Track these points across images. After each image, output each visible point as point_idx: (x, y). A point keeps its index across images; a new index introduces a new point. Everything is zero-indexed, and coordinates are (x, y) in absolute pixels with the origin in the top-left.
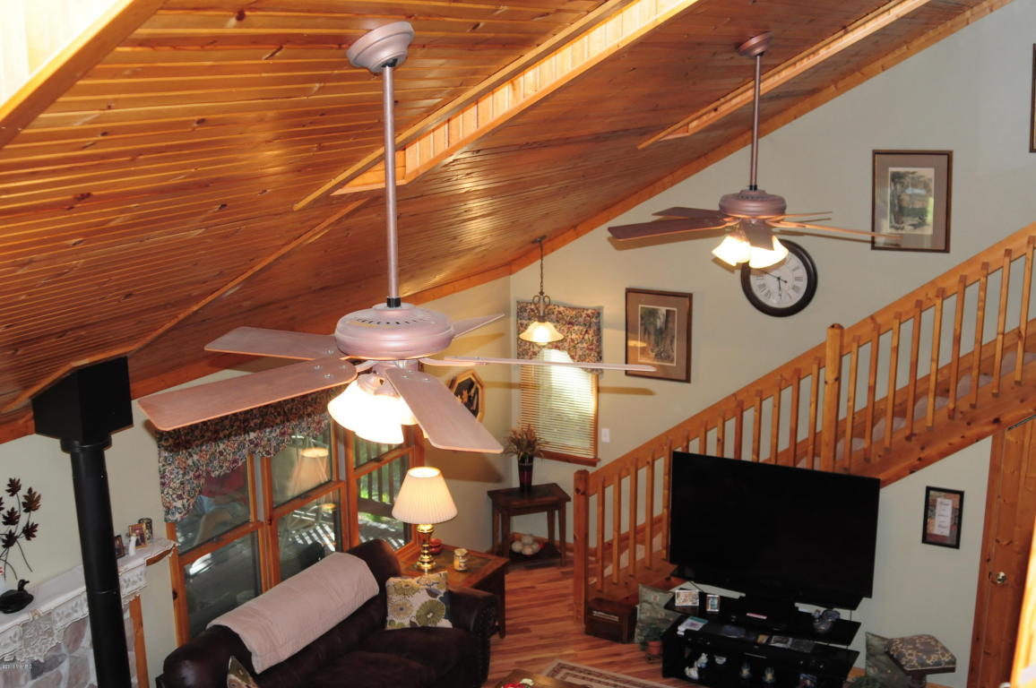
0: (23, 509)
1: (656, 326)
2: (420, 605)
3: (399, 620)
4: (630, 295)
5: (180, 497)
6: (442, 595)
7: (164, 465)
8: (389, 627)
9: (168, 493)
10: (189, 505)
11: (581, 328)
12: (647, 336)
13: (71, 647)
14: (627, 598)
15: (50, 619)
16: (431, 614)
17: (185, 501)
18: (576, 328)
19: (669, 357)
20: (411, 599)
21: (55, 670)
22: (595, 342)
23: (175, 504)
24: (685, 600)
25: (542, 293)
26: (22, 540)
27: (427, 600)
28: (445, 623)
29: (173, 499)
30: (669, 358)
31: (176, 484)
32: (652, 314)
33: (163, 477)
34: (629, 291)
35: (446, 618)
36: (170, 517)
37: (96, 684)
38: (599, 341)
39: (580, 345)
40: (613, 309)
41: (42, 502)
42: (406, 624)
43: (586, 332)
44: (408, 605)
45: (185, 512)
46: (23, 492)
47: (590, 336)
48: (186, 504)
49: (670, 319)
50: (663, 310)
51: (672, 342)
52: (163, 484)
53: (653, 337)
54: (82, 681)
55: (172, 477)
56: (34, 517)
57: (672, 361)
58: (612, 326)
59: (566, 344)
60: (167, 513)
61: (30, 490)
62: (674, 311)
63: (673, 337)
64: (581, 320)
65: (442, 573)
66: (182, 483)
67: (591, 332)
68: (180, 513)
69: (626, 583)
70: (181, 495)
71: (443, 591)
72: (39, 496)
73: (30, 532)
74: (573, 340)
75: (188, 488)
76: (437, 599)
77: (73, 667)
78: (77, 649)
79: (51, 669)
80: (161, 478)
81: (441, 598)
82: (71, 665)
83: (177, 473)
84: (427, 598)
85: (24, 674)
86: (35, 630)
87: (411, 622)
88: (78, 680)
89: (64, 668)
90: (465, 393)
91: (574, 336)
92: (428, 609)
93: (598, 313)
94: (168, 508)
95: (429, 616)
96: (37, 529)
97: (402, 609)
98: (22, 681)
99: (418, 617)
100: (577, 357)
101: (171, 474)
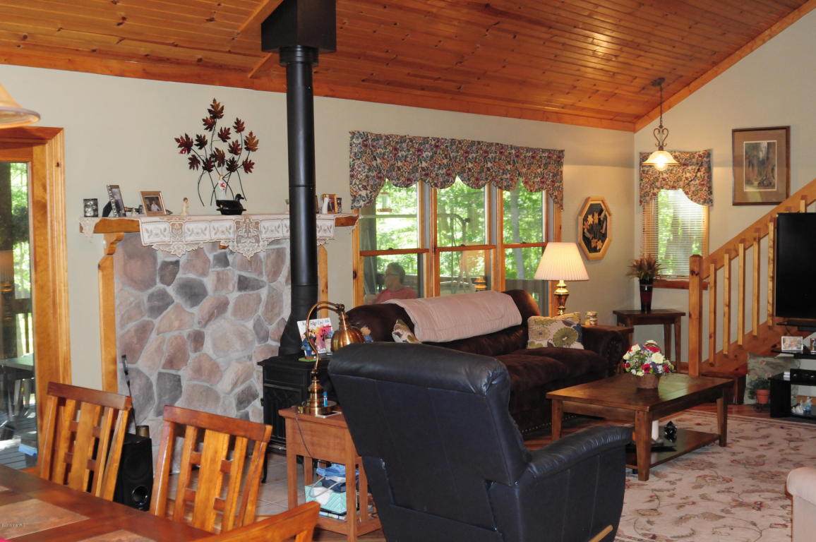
0: (244, 146)
1: (759, 158)
2: (556, 331)
3: (537, 342)
4: (736, 133)
5: (365, 188)
6: (575, 325)
7: (354, 160)
8: (529, 347)
9: (355, 184)
10: (371, 196)
11: (694, 167)
12: (751, 168)
13: (270, 277)
14: (737, 369)
15: (257, 228)
16: (566, 338)
17: (369, 192)
18: (690, 168)
19: (771, 183)
20: (549, 327)
21: (256, 292)
22: (706, 178)
23: (360, 193)
24: (790, 346)
25: (661, 127)
26: (241, 170)
27: (563, 327)
28: (578, 346)
29: (359, 189)
30: (770, 185)
31: (362, 176)
32: (756, 147)
33: (352, 170)
34: (734, 131)
35: (578, 341)
36: (355, 204)
37: (287, 320)
38: (710, 177)
39: (693, 182)
40: (722, 151)
41: (259, 146)
42: (544, 344)
43: (699, 170)
44: (546, 331)
45: (368, 201)
46: (245, 133)
47: (702, 173)
48: (370, 195)
49: (771, 150)
50: (764, 143)
51: (773, 170)
52: (352, 176)
53: (756, 169)
54: (276, 311)
55: (360, 169)
56: (253, 156)
57: (773, 187)
58: (722, 165)
59: (681, 183)
60: (354, 201)
61: (251, 134)
62: (774, 143)
63: (775, 166)
64: (694, 160)
65: (576, 313)
66: (367, 176)
67: (703, 170)
68: (364, 201)
69: (736, 356)
70: (365, 186)
71: (576, 323)
72: (258, 141)
73: (248, 166)
74: (687, 179)
75: (371, 182)
76: (572, 327)
77: (270, 296)
78: (274, 281)
79: (253, 289)
80: (351, 171)
81: (574, 327)
82: (269, 293)
83: (364, 167)
84: (563, 326)
85: (233, 282)
86: (246, 231)
87: (548, 342)
88: (273, 308)
89: (264, 293)
90: (596, 215)
91: (688, 175)
92: (564, 334)
93: (708, 154)
94: (355, 196)
95: (564, 339)
96: (254, 166)
97: (541, 334)
98: (230, 287)
99: (554, 340)
100: (690, 193)
101: (359, 167)
